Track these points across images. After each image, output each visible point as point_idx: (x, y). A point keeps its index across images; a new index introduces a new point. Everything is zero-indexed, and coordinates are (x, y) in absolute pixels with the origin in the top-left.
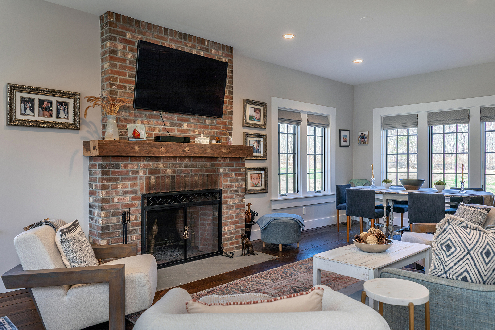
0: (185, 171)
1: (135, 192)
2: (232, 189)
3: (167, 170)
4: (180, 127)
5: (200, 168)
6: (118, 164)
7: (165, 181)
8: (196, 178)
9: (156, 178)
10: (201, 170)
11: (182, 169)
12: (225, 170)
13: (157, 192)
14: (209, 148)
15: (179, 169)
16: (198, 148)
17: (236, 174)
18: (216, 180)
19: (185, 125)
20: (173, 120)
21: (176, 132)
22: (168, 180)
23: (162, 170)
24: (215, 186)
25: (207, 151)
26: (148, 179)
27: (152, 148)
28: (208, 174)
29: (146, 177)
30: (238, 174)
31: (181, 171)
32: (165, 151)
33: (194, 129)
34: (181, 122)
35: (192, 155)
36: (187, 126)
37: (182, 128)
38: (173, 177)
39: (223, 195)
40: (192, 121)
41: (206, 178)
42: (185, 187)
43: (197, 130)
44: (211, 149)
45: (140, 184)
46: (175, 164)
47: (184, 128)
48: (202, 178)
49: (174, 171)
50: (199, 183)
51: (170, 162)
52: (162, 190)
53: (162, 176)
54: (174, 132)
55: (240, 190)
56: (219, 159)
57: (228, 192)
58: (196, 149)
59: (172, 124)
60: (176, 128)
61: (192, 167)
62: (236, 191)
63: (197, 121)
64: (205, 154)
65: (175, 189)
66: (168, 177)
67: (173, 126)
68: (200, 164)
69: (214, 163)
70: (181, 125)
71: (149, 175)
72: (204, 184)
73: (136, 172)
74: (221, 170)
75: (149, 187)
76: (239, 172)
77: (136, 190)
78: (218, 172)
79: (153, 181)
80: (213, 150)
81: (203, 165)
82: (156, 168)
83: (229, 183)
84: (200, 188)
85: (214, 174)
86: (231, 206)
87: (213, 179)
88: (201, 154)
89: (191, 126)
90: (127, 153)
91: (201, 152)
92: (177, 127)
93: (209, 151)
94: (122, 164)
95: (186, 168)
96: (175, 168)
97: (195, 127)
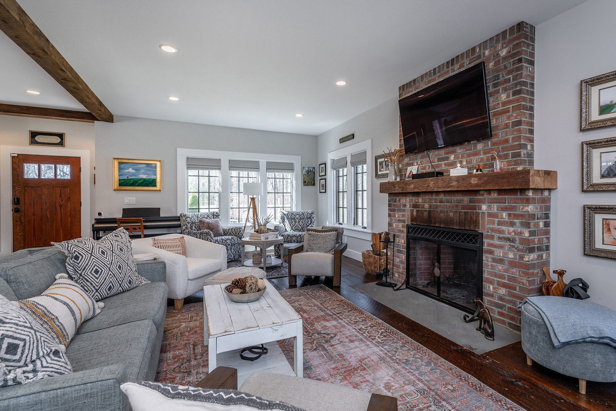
0: (440, 206)
1: (404, 221)
2: (501, 235)
3: (424, 204)
4: (447, 160)
5: (456, 204)
6: (396, 199)
7: (423, 214)
8: (451, 214)
9: (417, 211)
10: (457, 206)
11: (437, 205)
12: (489, 207)
13: (418, 223)
14: (454, 180)
15: (434, 204)
16: (442, 182)
17: (509, 215)
18: (476, 220)
19: (452, 157)
20: (440, 156)
21: (443, 166)
22: (426, 214)
23: (421, 205)
24: (475, 226)
25: (452, 184)
26: (412, 211)
27: (405, 186)
28: (465, 211)
29: (411, 210)
30: (515, 215)
31: (437, 207)
32: (414, 187)
33: (462, 159)
34: (447, 155)
35: (435, 190)
36: (454, 157)
37: (449, 161)
38: (430, 212)
39: (486, 241)
40: (459, 151)
41: (463, 216)
42: (440, 223)
43: (465, 160)
44: (457, 181)
45: (407, 215)
46: (431, 199)
47: (451, 161)
48: (458, 215)
49: (430, 206)
50: (455, 221)
51: (427, 197)
52: (421, 223)
53: (421, 210)
54: (441, 166)
55: (518, 239)
56: (481, 192)
57: (496, 239)
58: (439, 183)
59: (440, 160)
60: (443, 163)
61: (448, 203)
62: (508, 239)
63: (465, 150)
64: (448, 187)
65: (431, 223)
66: (426, 211)
67: (441, 161)
68: (456, 199)
69: (474, 198)
70: (447, 158)
71: (413, 209)
72: (461, 223)
73: (405, 206)
74: (484, 207)
75: (413, 219)
76: (516, 211)
77: (405, 220)
78: (479, 210)
79: (415, 213)
80: (458, 182)
81: (458, 200)
82: (417, 202)
83: (496, 226)
84: (456, 226)
85: (473, 212)
86: (500, 259)
87: (471, 218)
88: (444, 188)
89: (458, 157)
90: (392, 191)
91: (444, 185)
92: (444, 161)
93: (454, 183)
94: (397, 199)
95: (440, 203)
96: (431, 203)
97: (463, 157)
